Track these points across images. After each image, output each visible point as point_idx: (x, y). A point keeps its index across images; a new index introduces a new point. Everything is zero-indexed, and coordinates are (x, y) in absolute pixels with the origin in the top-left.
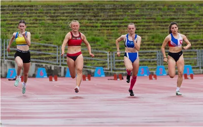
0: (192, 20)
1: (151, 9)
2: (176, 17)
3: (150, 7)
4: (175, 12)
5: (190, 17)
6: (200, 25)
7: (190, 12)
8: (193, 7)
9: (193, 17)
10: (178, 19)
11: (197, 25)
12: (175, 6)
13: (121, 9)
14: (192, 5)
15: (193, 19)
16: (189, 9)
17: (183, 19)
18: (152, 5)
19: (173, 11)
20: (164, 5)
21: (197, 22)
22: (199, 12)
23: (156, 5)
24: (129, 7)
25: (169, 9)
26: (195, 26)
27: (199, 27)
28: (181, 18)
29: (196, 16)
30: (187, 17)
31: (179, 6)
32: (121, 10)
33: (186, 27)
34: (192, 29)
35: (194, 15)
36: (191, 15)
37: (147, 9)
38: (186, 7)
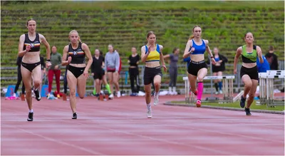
0: (97, 30)
1: (48, 16)
3: (46, 13)
4: (76, 20)
5: (95, 26)
6: (105, 36)
7: (96, 20)
8: (99, 14)
9: (98, 26)
11: (102, 36)
12: (77, 12)
13: (10, 15)
14: (99, 11)
15: (98, 28)
16: (95, 17)
17: (86, 28)
18: (49, 11)
19: (75, 18)
20: (64, 12)
21: (103, 32)
22: (107, 20)
23: (54, 11)
24: (21, 13)
25: (69, 16)
26: (99, 37)
27: (104, 38)
28: (82, 28)
29: (102, 25)
30: (91, 26)
31: (83, 12)
32: (11, 17)
33: (88, 38)
34: (95, 40)
35: (100, 23)
36: (96, 23)
37: (42, 16)
38: (91, 14)
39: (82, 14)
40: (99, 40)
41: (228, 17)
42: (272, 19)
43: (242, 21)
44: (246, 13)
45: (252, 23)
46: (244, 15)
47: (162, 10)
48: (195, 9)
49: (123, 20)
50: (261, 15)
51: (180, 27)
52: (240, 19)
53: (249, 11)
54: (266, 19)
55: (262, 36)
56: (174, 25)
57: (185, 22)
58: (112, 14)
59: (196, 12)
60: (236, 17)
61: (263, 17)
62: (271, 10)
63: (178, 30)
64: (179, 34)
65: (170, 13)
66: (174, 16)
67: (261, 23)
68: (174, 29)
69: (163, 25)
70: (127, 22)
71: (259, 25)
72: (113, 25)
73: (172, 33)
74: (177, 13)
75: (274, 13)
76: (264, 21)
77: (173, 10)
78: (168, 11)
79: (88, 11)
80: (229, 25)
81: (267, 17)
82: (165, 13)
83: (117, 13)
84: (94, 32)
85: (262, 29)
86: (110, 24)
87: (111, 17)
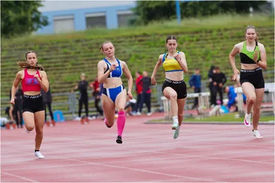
0: (67, 59)
1: (21, 50)
2: (49, 57)
3: (19, 47)
4: (48, 51)
5: (65, 56)
7: (66, 50)
8: (68, 44)
9: (68, 55)
10: (51, 58)
11: (73, 64)
12: (47, 44)
14: (67, 42)
16: (64, 47)
17: (56, 58)
18: (21, 45)
19: (46, 50)
20: (35, 44)
21: (73, 61)
22: (76, 49)
23: (26, 45)
25: (40, 48)
26: (70, 66)
27: (75, 67)
29: (72, 54)
30: (61, 56)
31: (53, 44)
33: (60, 68)
34: (66, 69)
35: (69, 53)
36: (66, 53)
37: (16, 50)
38: (60, 45)
39: (52, 46)
40: (70, 69)
41: (187, 39)
42: (228, 38)
43: (200, 42)
44: (204, 34)
45: (210, 43)
46: (201, 36)
47: (126, 37)
48: (156, 34)
49: (91, 48)
50: (218, 35)
51: (144, 51)
52: (198, 40)
53: (206, 32)
54: (222, 38)
55: (219, 55)
56: (138, 50)
57: (147, 46)
58: (80, 44)
59: (157, 37)
60: (194, 39)
61: (219, 37)
62: (226, 30)
63: (142, 55)
64: (143, 58)
65: (133, 39)
66: (137, 42)
67: (218, 42)
68: (138, 54)
69: (129, 51)
70: (95, 50)
71: (216, 44)
72: (82, 54)
73: (137, 57)
74: (139, 38)
75: (229, 32)
76: (221, 40)
77: (136, 36)
78: (131, 37)
79: (58, 42)
80: (189, 47)
81: (223, 36)
82: (129, 39)
83: (85, 43)
84: (66, 62)
85: (219, 48)
86: (79, 53)
87: (79, 47)
